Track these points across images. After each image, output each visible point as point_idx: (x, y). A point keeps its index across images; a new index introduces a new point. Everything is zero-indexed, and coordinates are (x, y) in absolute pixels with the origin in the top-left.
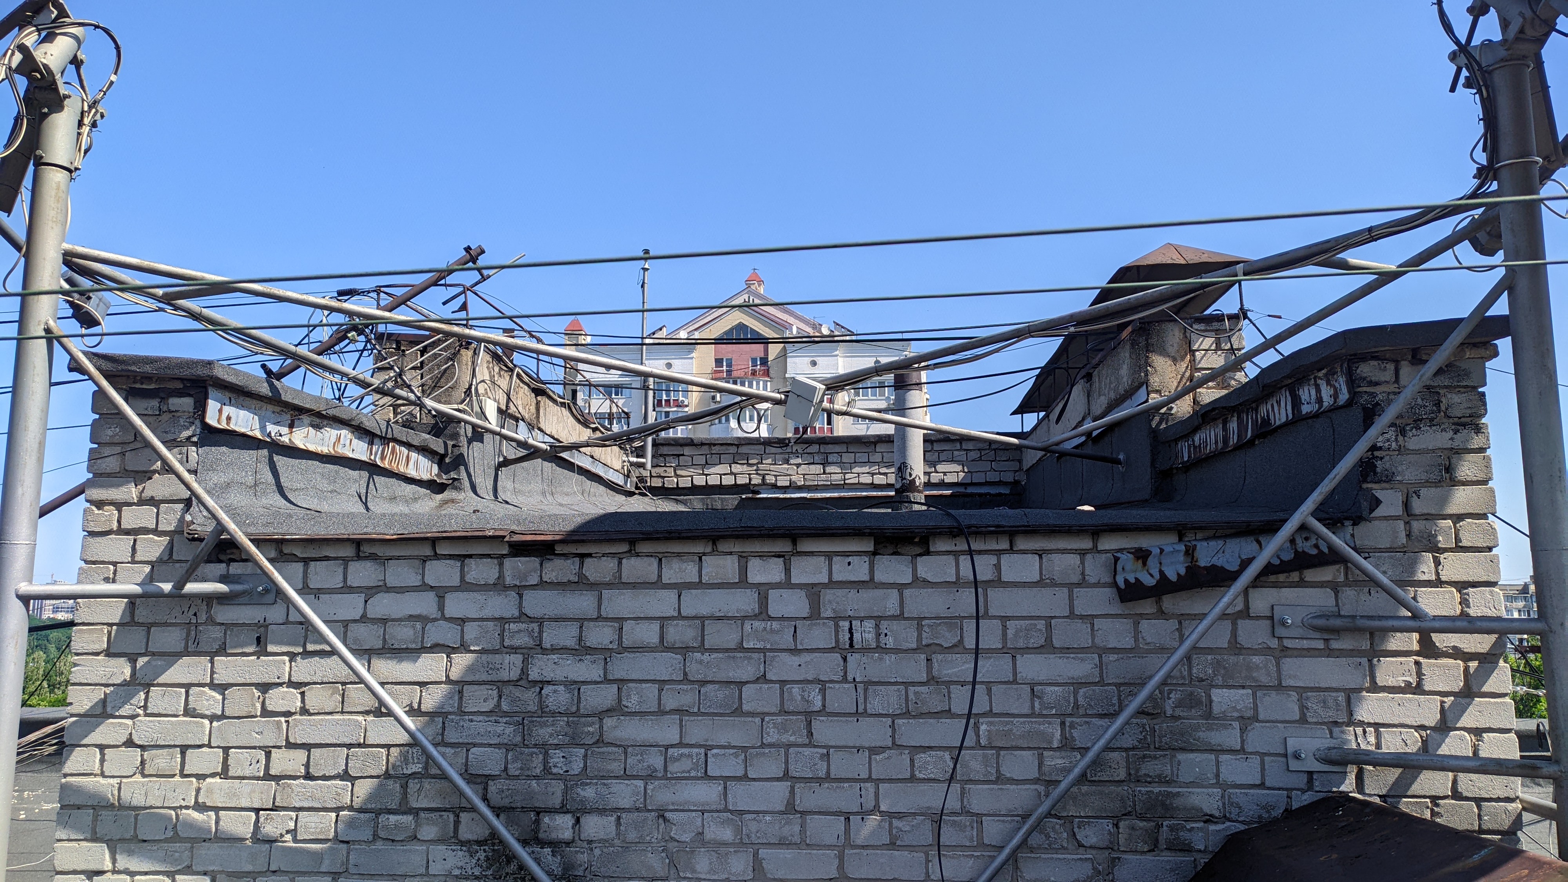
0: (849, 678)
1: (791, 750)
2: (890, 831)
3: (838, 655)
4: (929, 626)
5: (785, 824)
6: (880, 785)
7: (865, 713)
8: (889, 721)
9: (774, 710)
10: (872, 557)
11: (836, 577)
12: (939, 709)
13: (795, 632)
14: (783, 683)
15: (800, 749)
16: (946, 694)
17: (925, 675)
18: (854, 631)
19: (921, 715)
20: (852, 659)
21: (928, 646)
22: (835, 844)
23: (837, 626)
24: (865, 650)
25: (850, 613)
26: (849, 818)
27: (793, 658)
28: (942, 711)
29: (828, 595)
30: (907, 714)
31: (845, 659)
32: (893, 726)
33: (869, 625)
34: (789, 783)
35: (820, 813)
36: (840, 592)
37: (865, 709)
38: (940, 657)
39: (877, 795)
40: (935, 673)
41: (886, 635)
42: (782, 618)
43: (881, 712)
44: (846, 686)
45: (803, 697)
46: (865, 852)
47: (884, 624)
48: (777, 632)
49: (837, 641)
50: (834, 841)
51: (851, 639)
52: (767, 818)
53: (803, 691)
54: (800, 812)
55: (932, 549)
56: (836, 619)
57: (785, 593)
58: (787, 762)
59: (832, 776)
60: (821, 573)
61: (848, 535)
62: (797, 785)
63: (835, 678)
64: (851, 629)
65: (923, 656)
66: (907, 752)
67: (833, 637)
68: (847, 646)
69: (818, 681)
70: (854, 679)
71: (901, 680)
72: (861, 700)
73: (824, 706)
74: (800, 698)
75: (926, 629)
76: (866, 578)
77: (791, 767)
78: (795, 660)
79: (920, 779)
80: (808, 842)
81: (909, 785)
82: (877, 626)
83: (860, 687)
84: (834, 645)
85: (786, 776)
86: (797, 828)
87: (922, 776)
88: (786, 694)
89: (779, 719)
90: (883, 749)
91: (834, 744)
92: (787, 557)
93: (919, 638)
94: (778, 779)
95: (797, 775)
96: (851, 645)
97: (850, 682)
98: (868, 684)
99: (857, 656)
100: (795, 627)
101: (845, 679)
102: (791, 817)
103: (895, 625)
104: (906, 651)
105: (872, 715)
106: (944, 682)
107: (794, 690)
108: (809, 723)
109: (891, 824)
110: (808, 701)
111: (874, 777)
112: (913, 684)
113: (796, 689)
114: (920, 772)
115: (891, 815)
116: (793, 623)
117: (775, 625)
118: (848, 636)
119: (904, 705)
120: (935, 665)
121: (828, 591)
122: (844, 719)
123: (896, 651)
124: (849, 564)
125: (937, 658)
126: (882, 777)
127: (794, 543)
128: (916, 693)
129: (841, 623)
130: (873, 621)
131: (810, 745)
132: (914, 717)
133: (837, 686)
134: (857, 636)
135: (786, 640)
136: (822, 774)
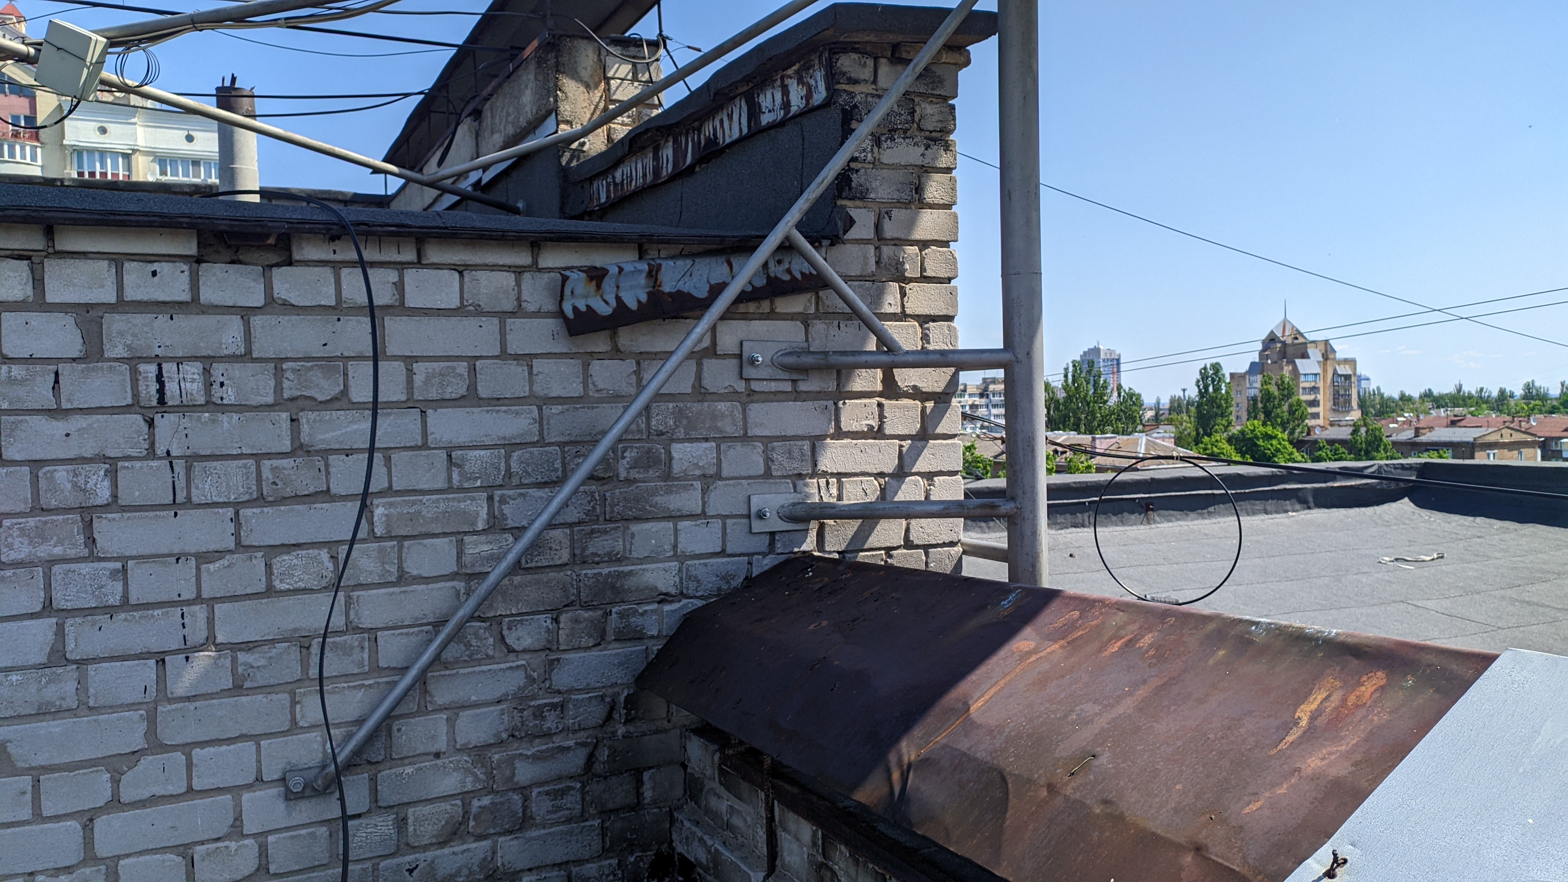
0: (159, 452)
1: (56, 569)
2: (234, 670)
3: (139, 418)
4: (294, 371)
5: (47, 683)
6: (216, 607)
7: (189, 503)
8: (230, 512)
9: (21, 507)
10: (195, 265)
11: (130, 294)
12: (312, 489)
13: (57, 381)
14: (36, 464)
15: (73, 566)
16: (322, 469)
17: (288, 443)
18: (165, 379)
19: (283, 500)
20: (165, 423)
21: (293, 399)
22: (140, 700)
23: (135, 374)
24: (185, 408)
25: (158, 352)
26: (163, 660)
27: (55, 423)
28: (317, 493)
29: (115, 324)
30: (260, 500)
31: (151, 423)
32: (236, 519)
33: (192, 370)
34: (54, 620)
35: (112, 659)
36: (138, 319)
37: (189, 498)
38: (312, 416)
39: (211, 621)
40: (305, 438)
41: (222, 384)
42: (31, 360)
43: (215, 499)
44: (155, 464)
45: (75, 485)
46: (191, 706)
47: (218, 370)
48: (22, 382)
49: (136, 395)
50: (138, 697)
51: (161, 391)
52: (14, 677)
53: (76, 475)
54: (75, 662)
55: (296, 256)
56: (133, 361)
57: (36, 319)
58: (48, 587)
59: (133, 601)
60: (103, 286)
61: (150, 225)
62: (69, 622)
63: (133, 452)
64: (160, 378)
65: (285, 416)
66: (260, 554)
67: (129, 389)
68: (154, 403)
69: (104, 459)
70: (168, 453)
71: (249, 451)
72: (181, 484)
73: (115, 496)
74: (69, 486)
75: (288, 374)
76: (186, 297)
77: (57, 595)
78: (59, 427)
79: (282, 591)
80: (91, 704)
81: (263, 601)
82: (206, 372)
83: (179, 466)
84: (129, 401)
85: (48, 608)
86: (70, 686)
87: (284, 586)
88: (42, 483)
89: (32, 522)
90: (220, 554)
91: (134, 553)
92: (36, 260)
93: (278, 389)
94: (32, 616)
95: (69, 605)
96: (162, 401)
97: (160, 458)
98: (191, 459)
99: (171, 418)
100: (57, 374)
101: (151, 453)
102: (60, 670)
103: (237, 370)
104: (258, 408)
105: (200, 506)
106: (318, 452)
107: (57, 475)
108: (88, 526)
109: (234, 660)
110: (84, 491)
111: (205, 595)
112: (269, 456)
113: (61, 474)
114: (281, 581)
115: (235, 647)
116: (54, 368)
117: (17, 371)
118: (154, 387)
119: (254, 488)
120: (305, 428)
121: (117, 316)
122: (152, 514)
123: (240, 408)
124: (154, 274)
125: (307, 418)
126: (219, 596)
127: (49, 232)
128: (273, 469)
129: (142, 367)
130: (199, 365)
131: (93, 558)
132: (272, 504)
133: (138, 464)
134: (171, 388)
135: (42, 395)
136: (114, 599)
